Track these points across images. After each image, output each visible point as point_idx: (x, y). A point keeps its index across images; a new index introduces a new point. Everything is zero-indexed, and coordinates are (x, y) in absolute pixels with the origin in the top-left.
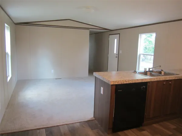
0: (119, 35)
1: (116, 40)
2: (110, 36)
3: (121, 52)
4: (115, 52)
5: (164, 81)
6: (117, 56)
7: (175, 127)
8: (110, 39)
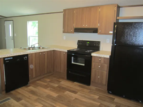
0: (12, 21)
1: (10, 25)
2: (5, 22)
3: (15, 35)
4: (11, 35)
5: (40, 53)
6: (13, 38)
7: (50, 80)
8: (5, 24)
